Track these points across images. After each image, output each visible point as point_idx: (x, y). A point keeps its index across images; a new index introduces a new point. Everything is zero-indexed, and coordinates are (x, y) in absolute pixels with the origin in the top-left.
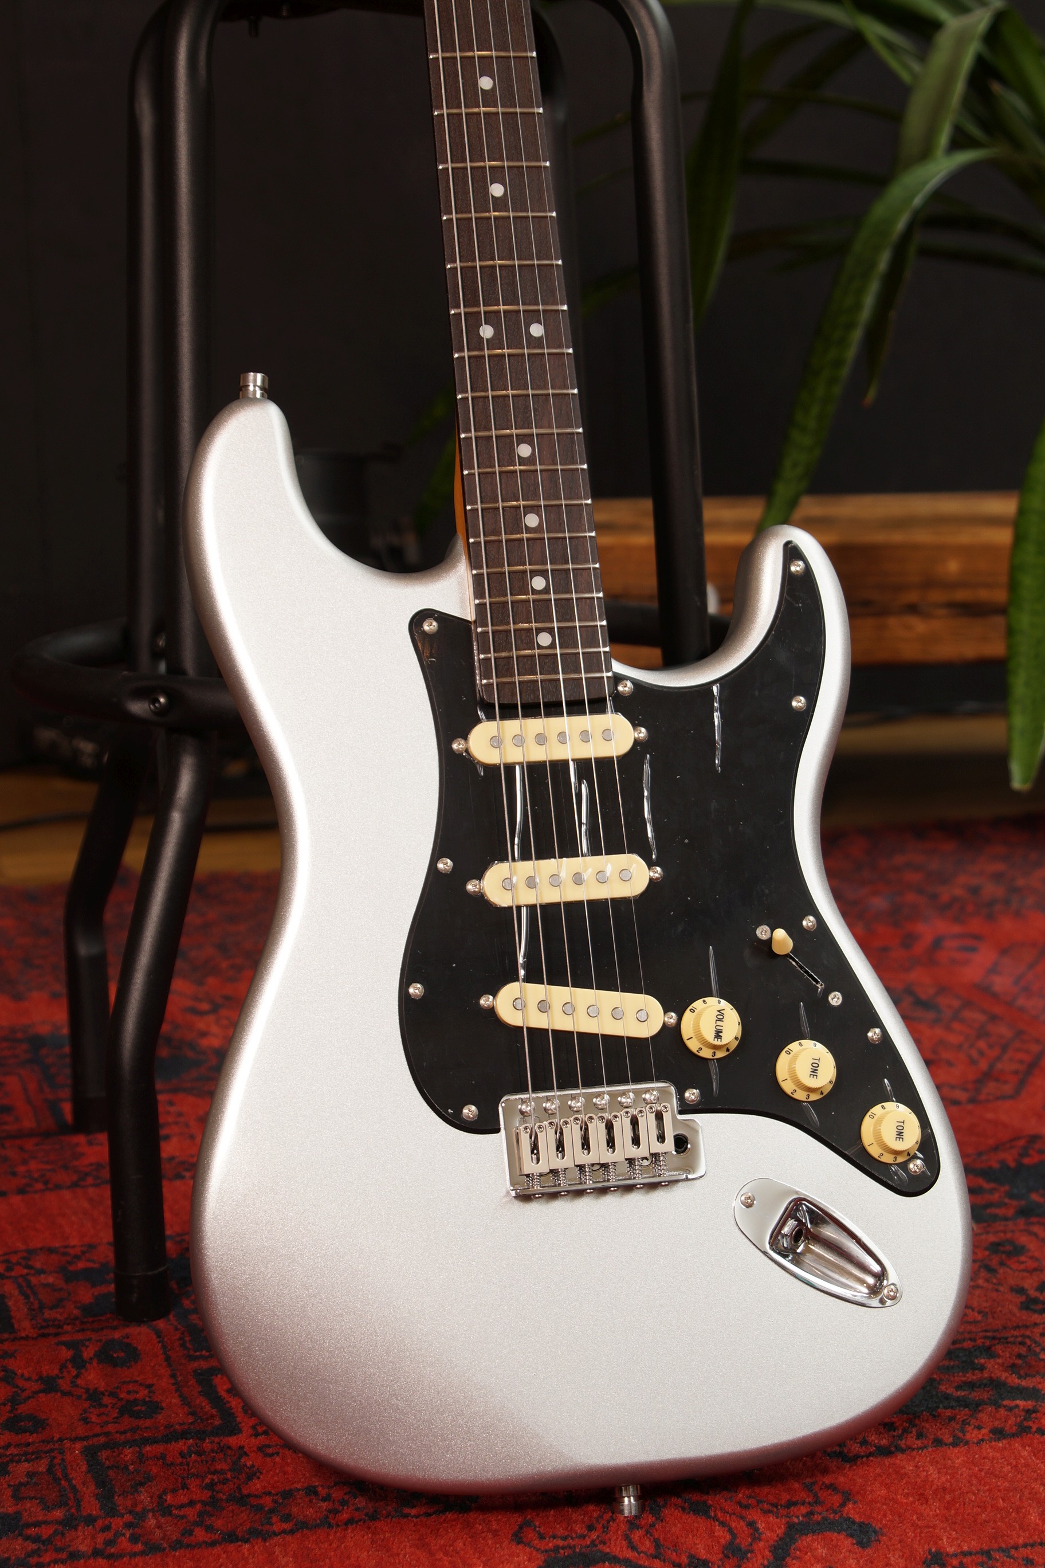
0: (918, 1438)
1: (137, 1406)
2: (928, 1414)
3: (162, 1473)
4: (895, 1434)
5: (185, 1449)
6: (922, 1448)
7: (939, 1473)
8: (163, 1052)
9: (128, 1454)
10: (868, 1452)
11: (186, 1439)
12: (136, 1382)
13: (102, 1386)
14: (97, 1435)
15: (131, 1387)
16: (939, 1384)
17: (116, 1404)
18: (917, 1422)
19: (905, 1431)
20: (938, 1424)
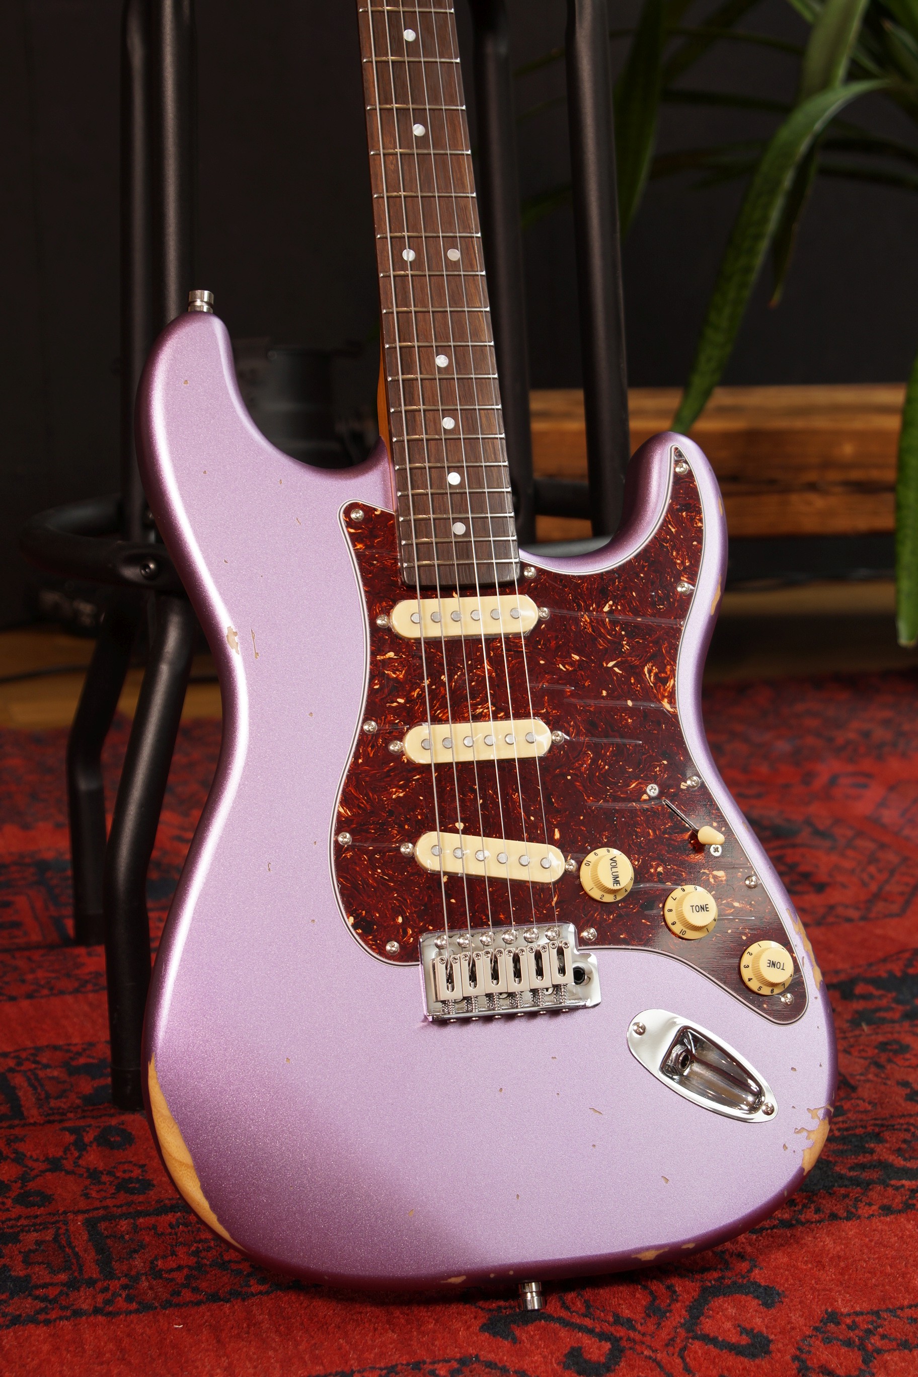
0: (816, 1213)
1: (131, 1183)
2: (825, 1192)
3: (154, 1242)
4: (796, 1209)
5: (174, 1221)
6: (820, 1222)
7: (834, 1243)
8: (154, 875)
9: (124, 1225)
10: (772, 1225)
11: (175, 1212)
12: (131, 1162)
13: (101, 1166)
14: (97, 1209)
15: (126, 1167)
16: (835, 1166)
17: (113, 1181)
18: (815, 1198)
19: (805, 1206)
20: (833, 1201)
